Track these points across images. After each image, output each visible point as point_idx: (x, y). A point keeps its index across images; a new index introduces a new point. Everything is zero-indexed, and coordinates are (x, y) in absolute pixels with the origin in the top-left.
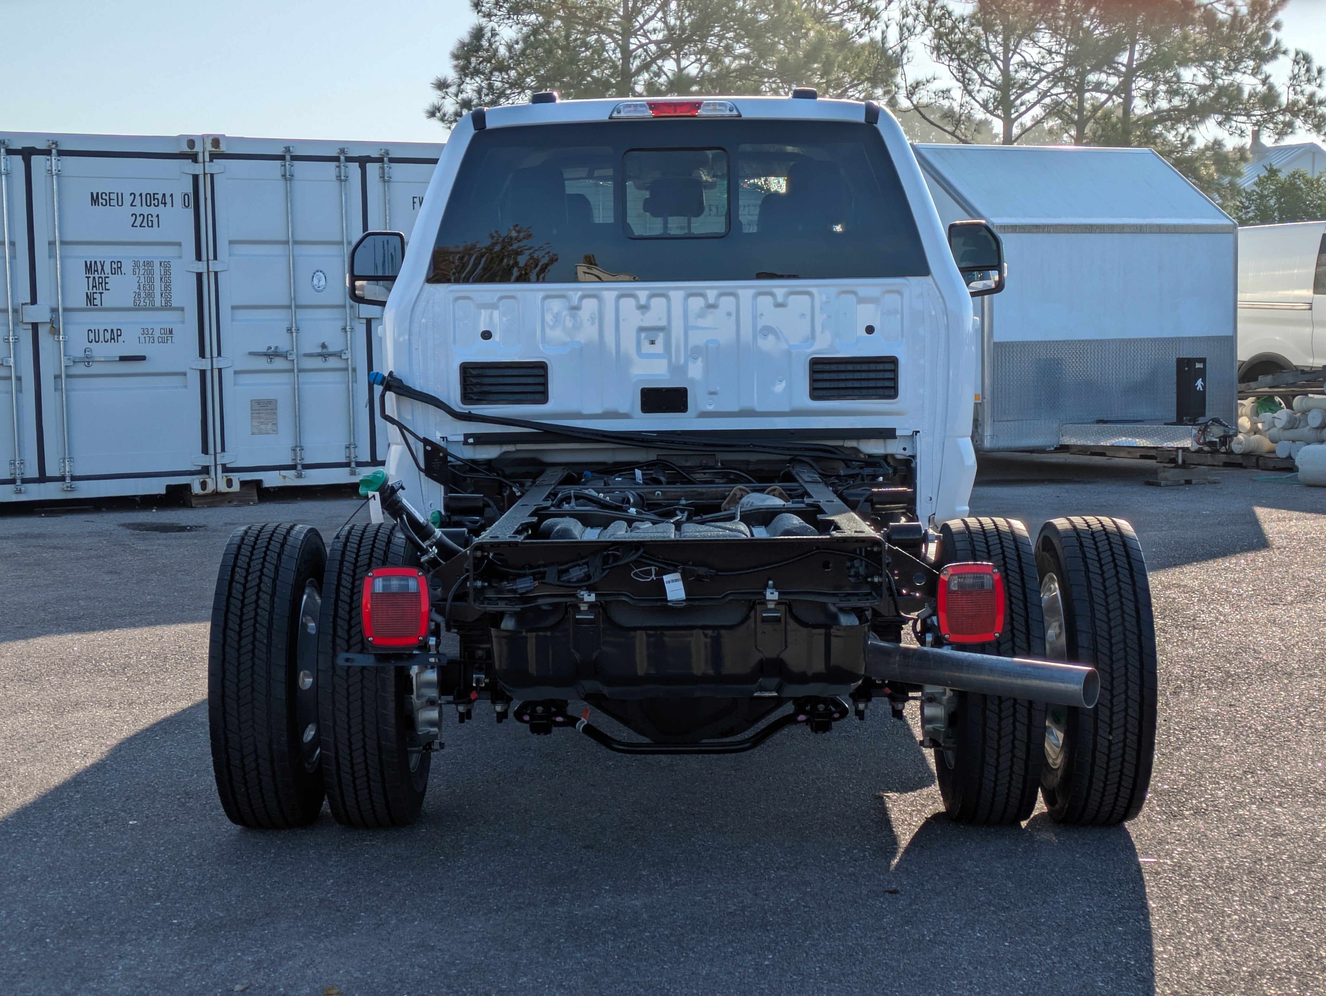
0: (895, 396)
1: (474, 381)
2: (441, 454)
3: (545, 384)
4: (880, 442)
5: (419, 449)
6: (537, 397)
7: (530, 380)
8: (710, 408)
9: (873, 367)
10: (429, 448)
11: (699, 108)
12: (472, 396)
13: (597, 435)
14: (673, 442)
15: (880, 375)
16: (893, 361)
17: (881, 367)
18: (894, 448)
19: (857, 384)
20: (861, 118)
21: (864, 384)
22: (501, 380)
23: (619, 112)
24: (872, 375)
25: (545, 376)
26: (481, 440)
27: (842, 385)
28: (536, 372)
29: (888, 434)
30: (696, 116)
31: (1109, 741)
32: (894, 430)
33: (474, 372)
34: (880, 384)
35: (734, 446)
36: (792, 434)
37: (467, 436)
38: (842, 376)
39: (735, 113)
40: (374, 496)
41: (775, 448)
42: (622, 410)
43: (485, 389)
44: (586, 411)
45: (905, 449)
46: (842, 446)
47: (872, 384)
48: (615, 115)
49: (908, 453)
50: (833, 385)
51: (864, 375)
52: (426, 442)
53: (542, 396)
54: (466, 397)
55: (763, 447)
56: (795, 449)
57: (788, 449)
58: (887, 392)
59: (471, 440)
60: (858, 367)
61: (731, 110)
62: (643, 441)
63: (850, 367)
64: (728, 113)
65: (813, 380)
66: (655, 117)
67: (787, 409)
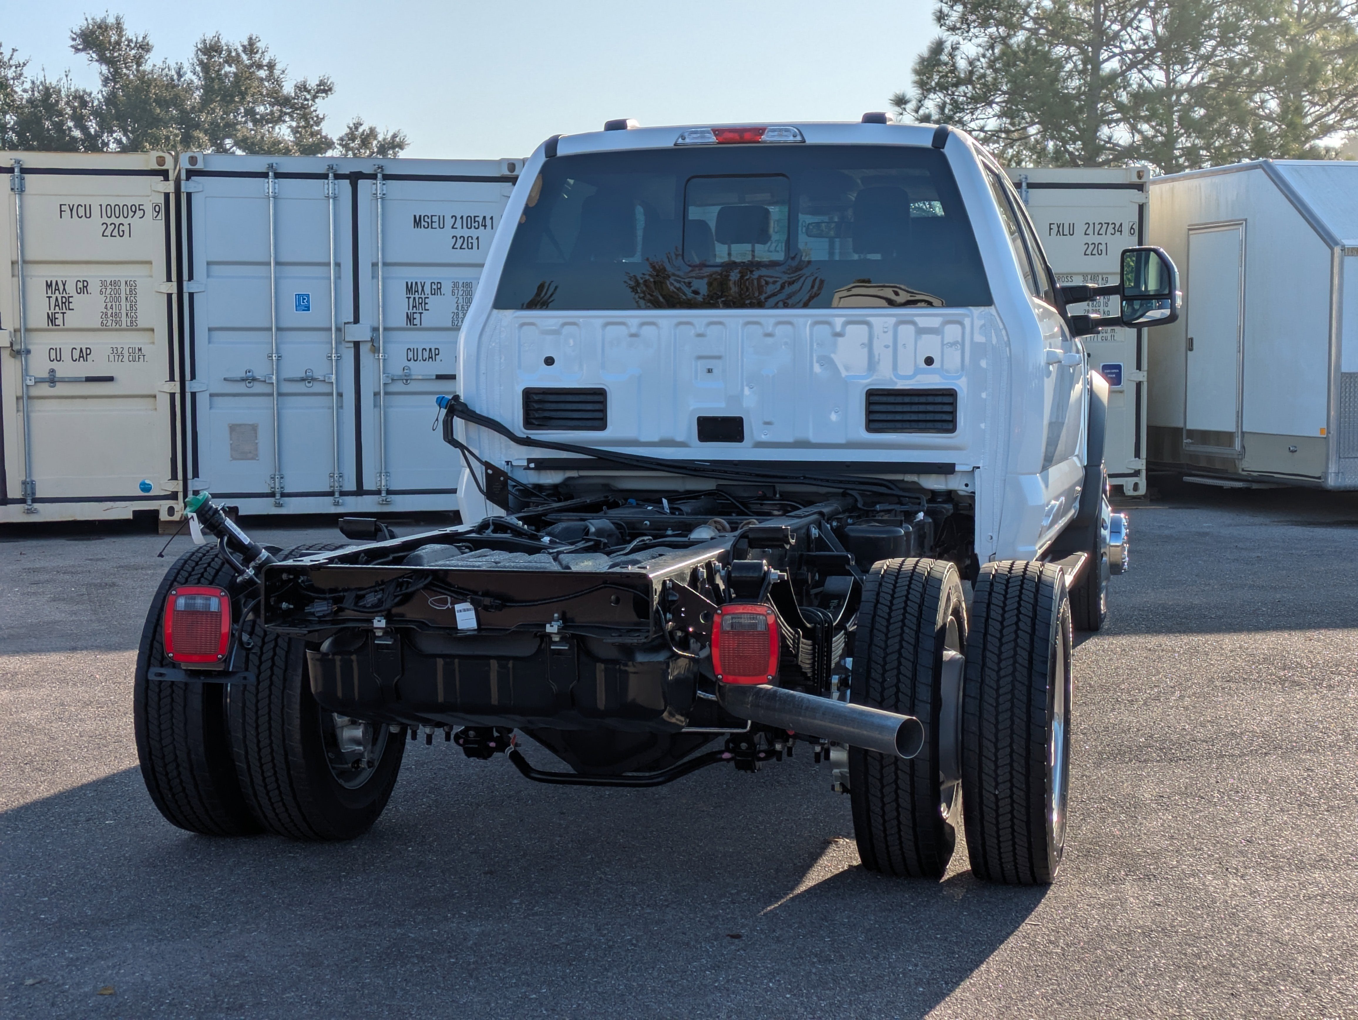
0: (953, 430)
1: (536, 406)
2: (502, 479)
3: (604, 411)
4: (941, 478)
5: (480, 471)
6: (597, 423)
7: (589, 407)
8: (764, 438)
9: (930, 399)
10: (490, 472)
11: (762, 134)
12: (534, 421)
13: (652, 463)
14: (726, 472)
15: (938, 408)
16: (951, 395)
17: (939, 399)
18: (955, 484)
19: (914, 417)
20: (927, 142)
21: (922, 417)
22: (562, 406)
23: (684, 139)
24: (930, 408)
25: (604, 403)
26: (541, 465)
27: (898, 417)
28: (596, 398)
29: (947, 469)
30: (759, 142)
32: (953, 465)
33: (536, 398)
34: (938, 417)
35: (785, 477)
36: (848, 466)
37: (530, 461)
38: (899, 408)
39: (799, 138)
40: (192, 517)
41: (828, 481)
42: (679, 438)
43: (547, 414)
44: (643, 439)
45: (967, 485)
46: (903, 481)
47: (929, 417)
48: (680, 141)
49: (969, 489)
50: (890, 417)
51: (922, 408)
52: (488, 465)
53: (600, 423)
54: (529, 423)
55: (815, 479)
56: (849, 482)
57: (841, 482)
58: (945, 426)
59: (532, 465)
60: (916, 399)
61: (795, 136)
62: (695, 470)
63: (907, 400)
64: (791, 138)
65: (869, 412)
66: (719, 143)
67: (843, 441)
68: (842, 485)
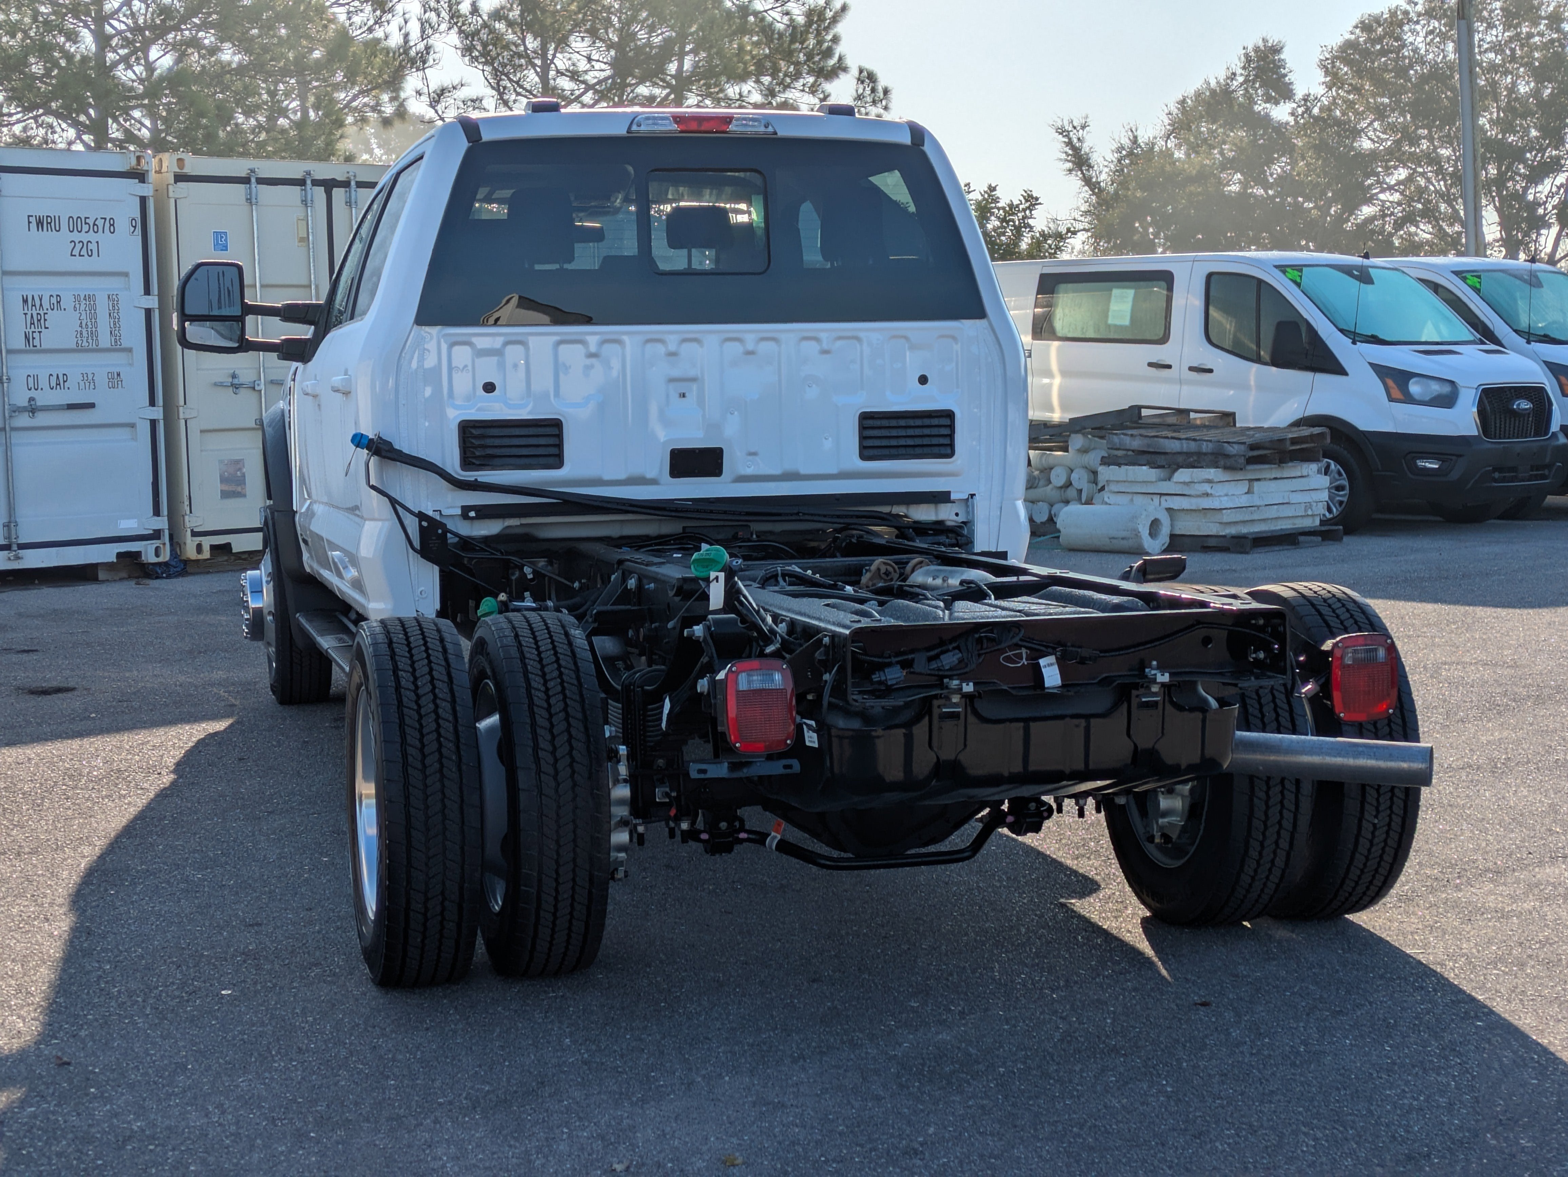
0: (951, 454)
1: (476, 442)
2: (440, 531)
3: (560, 446)
4: (931, 507)
5: (412, 524)
6: (551, 460)
7: (542, 441)
8: (749, 471)
9: (927, 422)
10: (425, 524)
11: (730, 122)
12: (474, 461)
13: (624, 504)
14: (711, 512)
15: (935, 431)
16: (949, 415)
17: (935, 422)
18: (947, 514)
19: (910, 442)
20: (906, 139)
21: (918, 441)
22: (507, 442)
23: (639, 125)
24: (927, 431)
25: (560, 436)
26: (485, 513)
27: (894, 442)
28: (548, 431)
29: (942, 498)
30: (726, 132)
31: (1374, 825)
32: (949, 493)
33: (475, 432)
34: (935, 441)
35: (780, 515)
36: (838, 500)
37: (466, 510)
38: (894, 433)
39: (770, 129)
40: (717, 578)
41: (825, 516)
42: (650, 475)
43: (490, 451)
44: (606, 477)
45: (957, 515)
46: (890, 514)
47: (926, 441)
48: (634, 128)
49: (961, 518)
50: (885, 443)
51: (918, 432)
52: (421, 516)
53: (556, 459)
54: (467, 462)
55: (812, 515)
56: (846, 516)
57: (838, 517)
58: (943, 450)
59: (472, 514)
60: (911, 422)
61: (766, 127)
62: (676, 511)
63: (902, 423)
64: (762, 129)
65: (862, 438)
66: (681, 132)
67: (834, 471)
68: (842, 521)
